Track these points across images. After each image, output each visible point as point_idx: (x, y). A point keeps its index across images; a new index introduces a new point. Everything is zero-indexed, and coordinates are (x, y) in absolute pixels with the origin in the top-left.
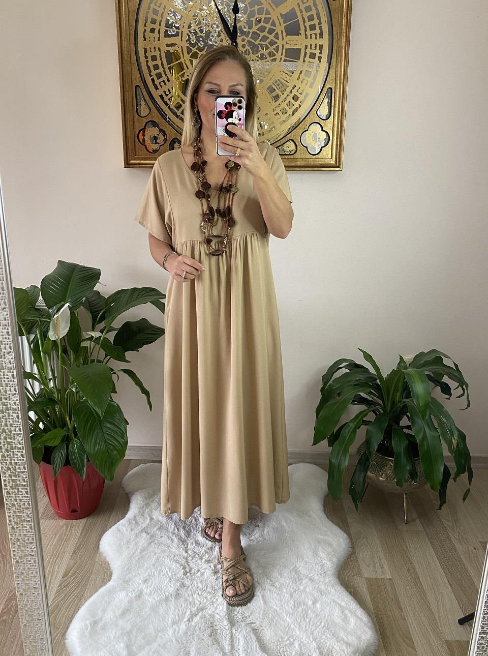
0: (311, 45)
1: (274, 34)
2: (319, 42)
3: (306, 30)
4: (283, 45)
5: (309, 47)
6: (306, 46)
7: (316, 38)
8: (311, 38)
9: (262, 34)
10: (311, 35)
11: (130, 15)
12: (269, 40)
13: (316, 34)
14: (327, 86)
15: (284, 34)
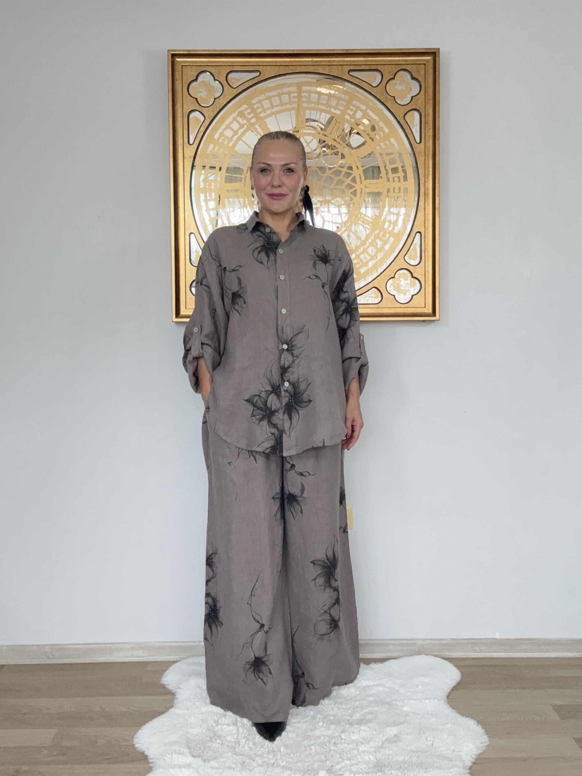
0: (394, 188)
1: (350, 178)
2: (403, 184)
3: (387, 173)
4: (362, 189)
5: (392, 190)
6: (388, 190)
7: (399, 181)
8: (394, 181)
9: (336, 179)
10: (393, 178)
11: (185, 160)
12: (345, 184)
13: (399, 177)
14: (415, 230)
15: (363, 178)
